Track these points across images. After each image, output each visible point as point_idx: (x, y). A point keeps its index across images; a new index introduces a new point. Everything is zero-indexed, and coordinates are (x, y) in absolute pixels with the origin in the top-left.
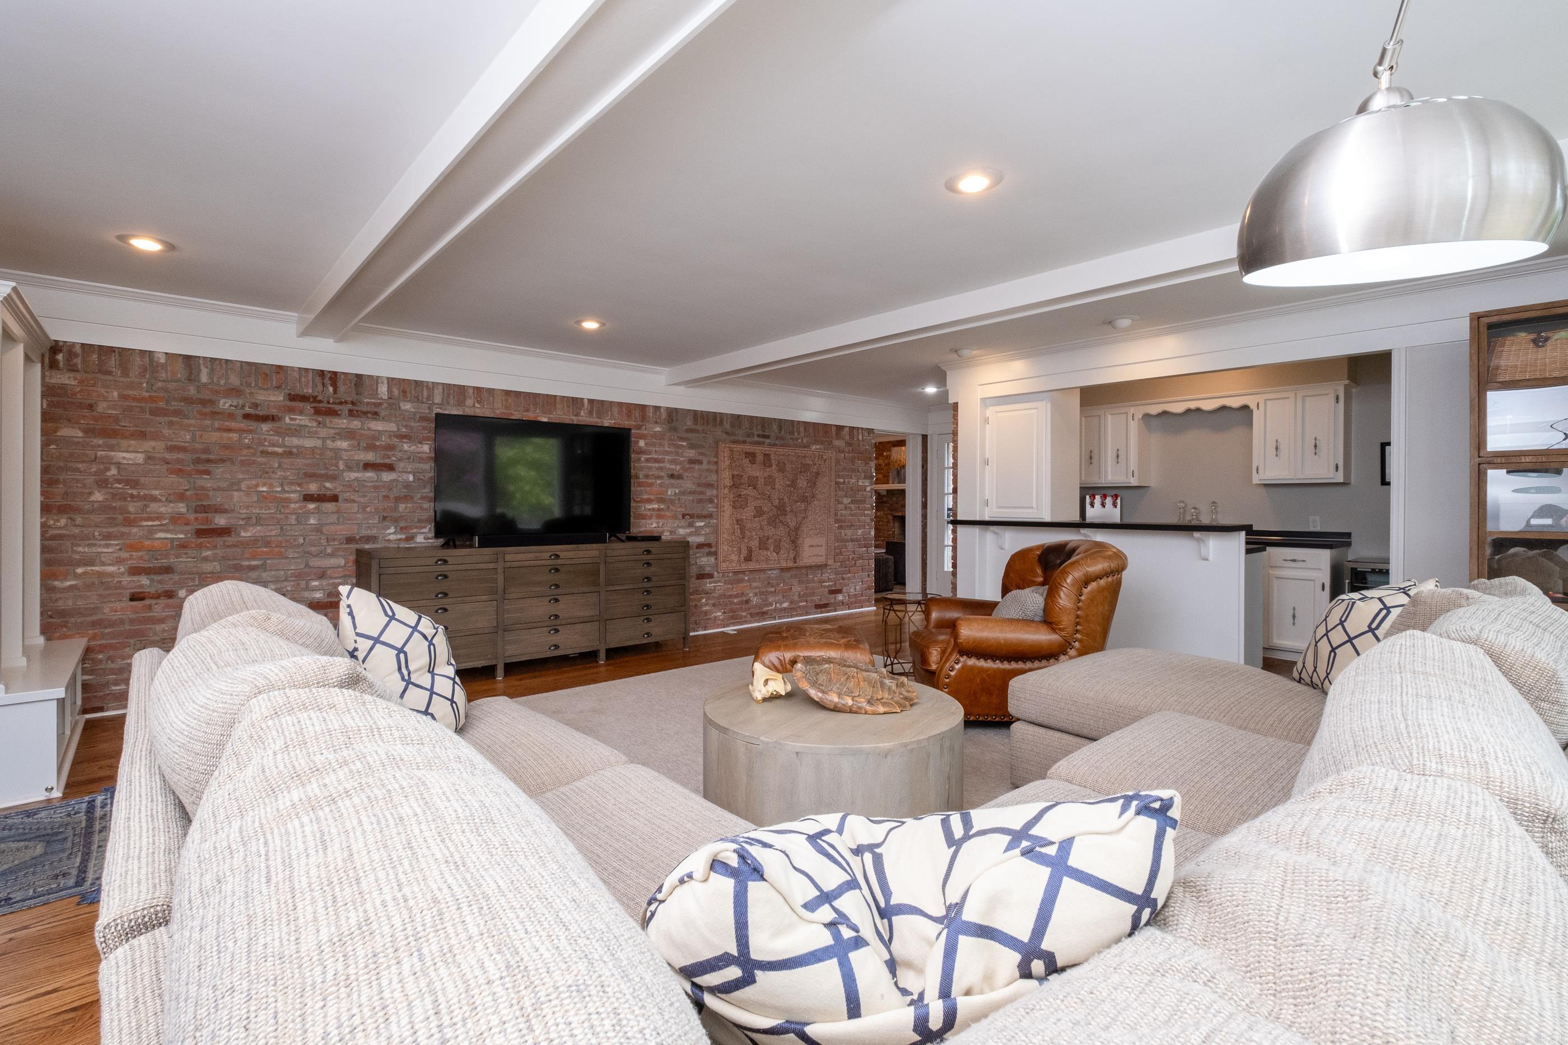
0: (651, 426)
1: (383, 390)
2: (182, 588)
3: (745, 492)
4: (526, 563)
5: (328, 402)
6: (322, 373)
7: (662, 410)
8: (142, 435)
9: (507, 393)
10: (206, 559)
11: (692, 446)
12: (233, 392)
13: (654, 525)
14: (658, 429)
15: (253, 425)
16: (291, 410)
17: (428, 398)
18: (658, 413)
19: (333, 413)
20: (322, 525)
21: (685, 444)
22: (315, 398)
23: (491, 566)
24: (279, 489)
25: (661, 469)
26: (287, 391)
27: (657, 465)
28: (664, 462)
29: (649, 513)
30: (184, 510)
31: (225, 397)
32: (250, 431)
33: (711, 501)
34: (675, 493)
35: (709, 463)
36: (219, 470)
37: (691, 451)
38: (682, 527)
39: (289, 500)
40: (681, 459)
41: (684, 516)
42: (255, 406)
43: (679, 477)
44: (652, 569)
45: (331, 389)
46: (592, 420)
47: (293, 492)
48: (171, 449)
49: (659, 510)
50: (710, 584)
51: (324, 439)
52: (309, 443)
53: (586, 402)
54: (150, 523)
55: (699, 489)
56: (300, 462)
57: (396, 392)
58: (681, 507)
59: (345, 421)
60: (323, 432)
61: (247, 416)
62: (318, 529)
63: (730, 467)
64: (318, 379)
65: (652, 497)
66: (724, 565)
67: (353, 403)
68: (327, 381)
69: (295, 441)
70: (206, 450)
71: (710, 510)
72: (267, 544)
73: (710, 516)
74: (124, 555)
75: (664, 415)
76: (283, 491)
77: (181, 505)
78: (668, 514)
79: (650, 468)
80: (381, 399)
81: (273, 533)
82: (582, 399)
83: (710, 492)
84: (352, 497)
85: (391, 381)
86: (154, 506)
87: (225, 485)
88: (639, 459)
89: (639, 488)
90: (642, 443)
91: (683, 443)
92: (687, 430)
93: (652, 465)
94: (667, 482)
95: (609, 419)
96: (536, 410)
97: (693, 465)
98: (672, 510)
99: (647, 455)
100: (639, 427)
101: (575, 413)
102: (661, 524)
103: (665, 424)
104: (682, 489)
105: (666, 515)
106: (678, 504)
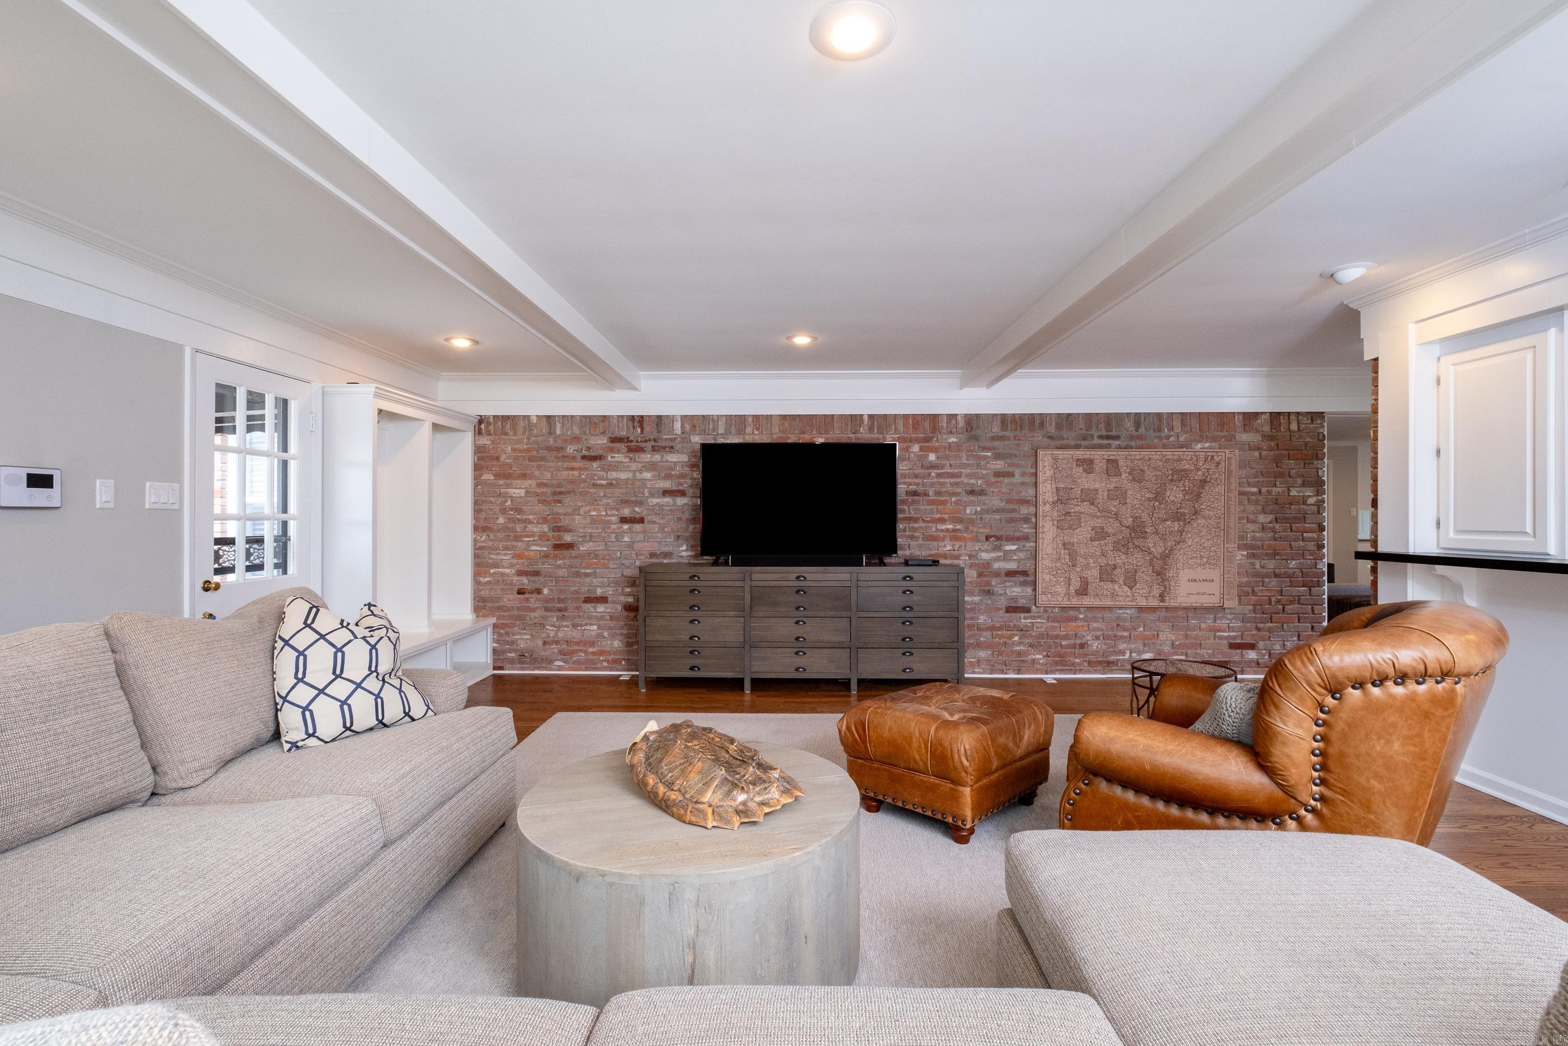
0: (944, 436)
1: (678, 426)
2: (545, 587)
3: (1077, 509)
4: (773, 584)
5: (637, 442)
6: (632, 418)
7: (959, 418)
8: (524, 476)
9: (784, 417)
10: (559, 567)
11: (998, 456)
12: (576, 439)
13: (949, 548)
14: (953, 440)
15: (587, 464)
16: (612, 450)
17: (714, 430)
18: (954, 422)
19: (640, 450)
20: (633, 542)
21: (989, 454)
22: (628, 438)
23: (738, 584)
24: (604, 513)
25: (957, 484)
26: (609, 435)
27: (952, 480)
28: (960, 477)
29: (941, 534)
30: (546, 530)
31: (571, 444)
32: (586, 469)
33: (1026, 520)
34: (976, 511)
35: (1023, 474)
36: (567, 500)
37: (998, 462)
38: (986, 551)
39: (610, 522)
40: (984, 472)
41: (987, 538)
42: (589, 449)
43: (982, 493)
44: (915, 597)
45: (639, 430)
46: (872, 436)
47: (613, 515)
48: (540, 485)
49: (954, 531)
50: (1025, 618)
51: (634, 472)
52: (624, 476)
53: (866, 418)
54: (528, 539)
55: (1010, 506)
56: (617, 491)
57: (687, 427)
58: (984, 527)
59: (649, 456)
60: (634, 466)
61: (584, 458)
62: (630, 545)
63: (1054, 478)
64: (630, 423)
65: (946, 517)
66: (1044, 598)
67: (655, 440)
68: (636, 424)
69: (614, 475)
70: (559, 486)
71: (1026, 530)
72: (596, 557)
73: (1026, 538)
74: (515, 561)
75: (961, 423)
76: (607, 515)
77: (545, 526)
78: (966, 535)
79: (942, 484)
80: (676, 434)
81: (601, 548)
82: (861, 416)
83: (1024, 510)
84: (654, 519)
85: (684, 418)
86: (530, 527)
87: (570, 511)
88: (929, 475)
89: (929, 507)
90: (932, 457)
91: (987, 454)
92: (993, 439)
93: (946, 480)
94: (965, 499)
95: (892, 434)
96: (812, 431)
97: (1001, 479)
98: (972, 531)
99: (939, 469)
100: (928, 440)
101: (853, 431)
102: (957, 546)
103: (963, 434)
104: (986, 507)
105: (965, 537)
106: (980, 524)
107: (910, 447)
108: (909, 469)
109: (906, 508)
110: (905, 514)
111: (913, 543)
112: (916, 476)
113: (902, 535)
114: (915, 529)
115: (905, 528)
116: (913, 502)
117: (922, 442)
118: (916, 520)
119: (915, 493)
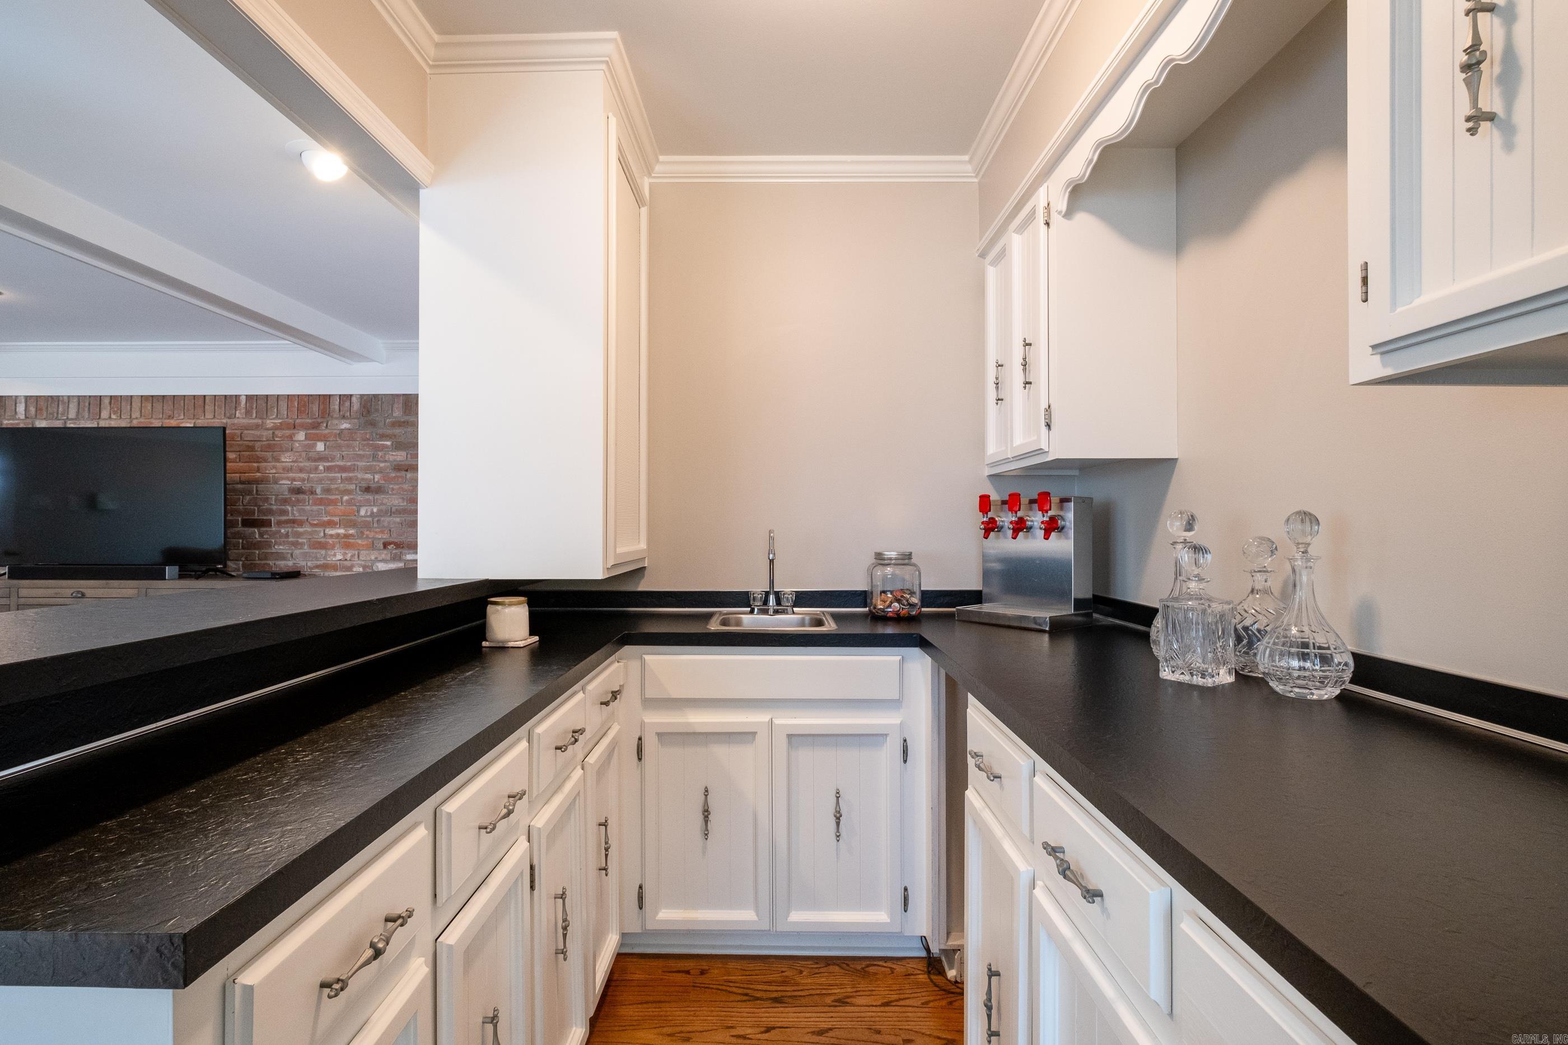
0: (336, 422)
1: (21, 408)
7: (354, 399)
13: (339, 557)
14: (345, 425)
18: (347, 404)
21: (389, 443)
25: (349, 480)
27: (344, 475)
28: (354, 470)
29: (330, 541)
34: (372, 513)
37: (400, 453)
38: (383, 561)
40: (382, 465)
41: (385, 545)
43: (379, 490)
46: (251, 421)
49: (346, 536)
53: (243, 399)
57: (32, 410)
58: (382, 532)
65: (336, 519)
75: (356, 405)
78: (360, 542)
79: (333, 480)
80: (19, 419)
82: (237, 397)
85: (27, 398)
88: (317, 468)
89: (315, 508)
90: (320, 446)
91: (385, 443)
92: (394, 425)
93: (336, 475)
94: (359, 498)
95: (274, 419)
96: (179, 416)
97: (403, 473)
98: (367, 537)
99: (329, 461)
100: (316, 426)
101: (228, 415)
102: (350, 555)
103: (358, 419)
104: (383, 507)
105: (358, 543)
106: (378, 528)
107: (294, 434)
108: (293, 462)
109: (290, 509)
110: (288, 515)
111: (297, 552)
112: (301, 470)
113: (284, 542)
114: (299, 535)
115: (288, 532)
116: (298, 501)
117: (308, 429)
118: (300, 523)
119: (298, 491)
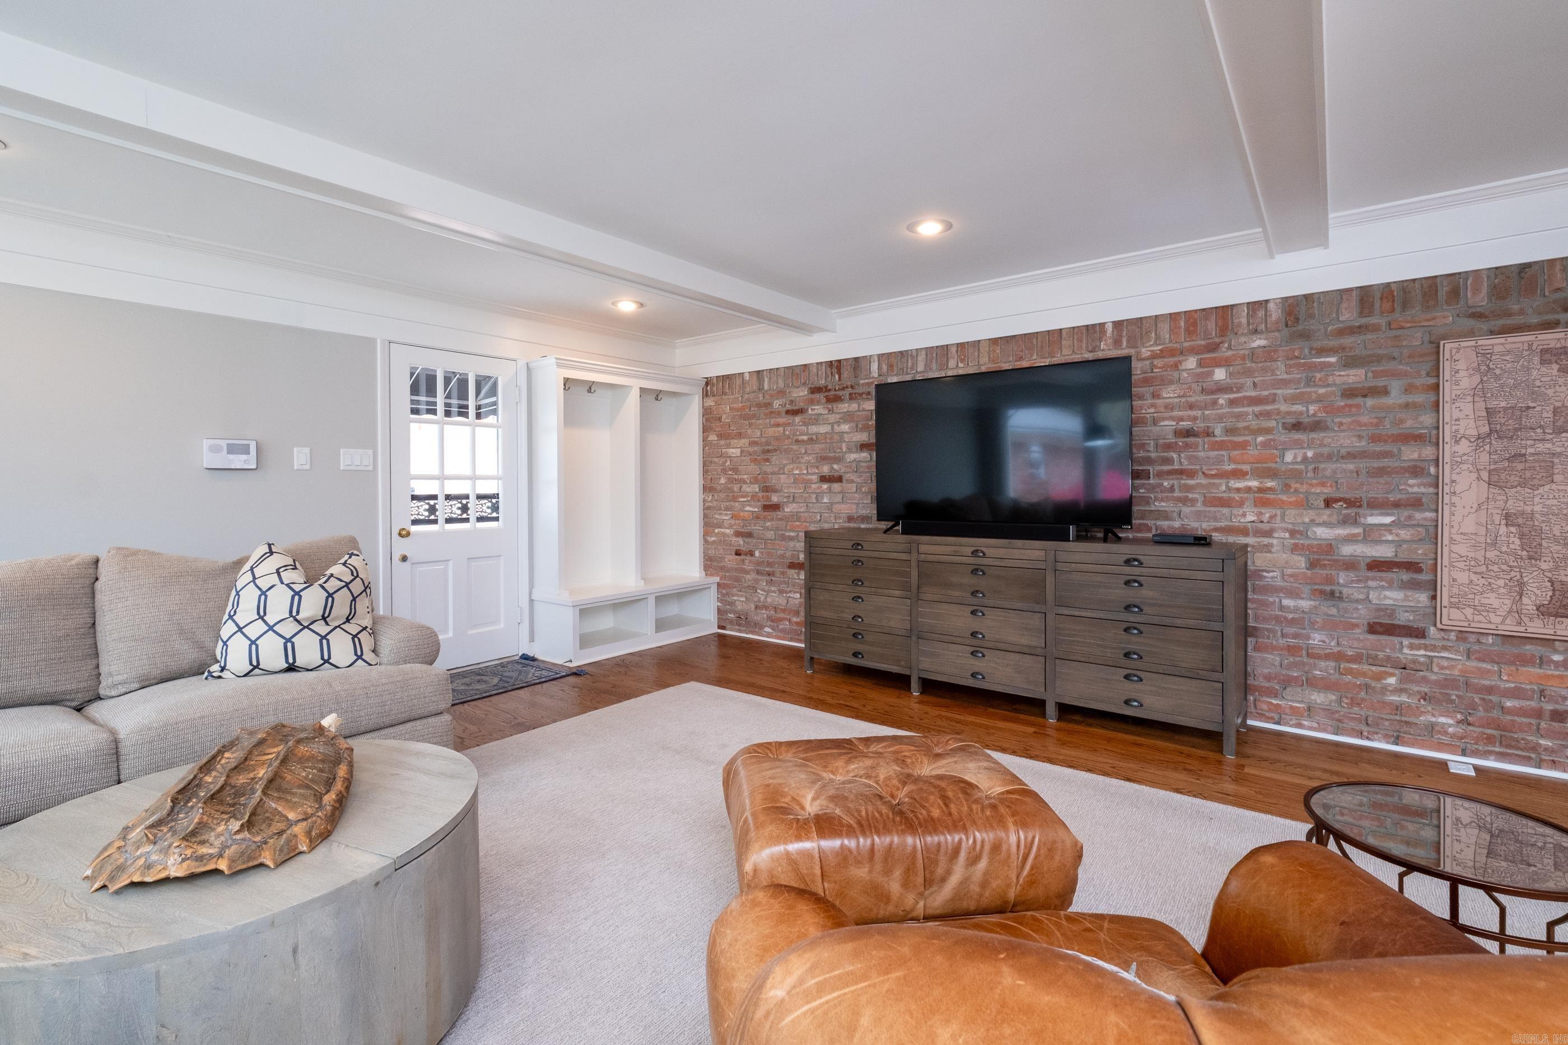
0: (1243, 339)
1: (875, 367)
2: (757, 549)
3: (1541, 447)
4: (943, 558)
5: (835, 390)
6: (830, 363)
7: (1271, 306)
8: (740, 435)
9: (994, 341)
10: (767, 529)
11: (1351, 362)
12: (781, 393)
13: (1251, 518)
14: (1259, 342)
15: (789, 419)
16: (812, 402)
17: (912, 368)
18: (1261, 313)
19: (838, 399)
20: (832, 504)
21: (1333, 359)
22: (826, 387)
23: (904, 557)
24: (805, 472)
25: (1267, 415)
26: (810, 386)
27: (1257, 409)
28: (1274, 401)
29: (1237, 496)
30: (757, 490)
31: (777, 399)
32: (789, 424)
33: (1416, 470)
34: (1305, 459)
35: (1408, 389)
36: (774, 459)
37: (1352, 372)
38: (1324, 524)
39: (810, 481)
40: (1322, 391)
41: (1328, 503)
42: (792, 402)
43: (1317, 426)
44: (1145, 593)
45: (837, 377)
47: (813, 474)
48: (752, 443)
49: (1261, 490)
50: (1411, 647)
51: (832, 424)
52: (823, 429)
53: (1109, 328)
54: (742, 499)
55: (1378, 448)
56: (817, 447)
57: (885, 367)
58: (1323, 485)
59: (846, 405)
60: (832, 418)
61: (788, 412)
62: (830, 507)
63: (1480, 392)
64: (829, 369)
65: (1246, 467)
66: (1455, 614)
67: (852, 387)
68: (835, 370)
69: (814, 429)
70: (768, 443)
71: (1416, 489)
72: (799, 519)
73: (1416, 503)
74: (733, 522)
75: (1275, 313)
76: (808, 474)
77: (756, 486)
78: (1284, 498)
79: (1239, 416)
80: (873, 378)
81: (802, 510)
82: (1102, 325)
83: (1411, 453)
84: (852, 478)
85: (881, 356)
86: (745, 487)
87: (776, 470)
88: (1215, 403)
89: (1213, 454)
90: (1220, 374)
91: (1327, 360)
92: (1341, 332)
93: (1245, 409)
94: (1283, 438)
95: (1151, 346)
96: (1032, 356)
97: (1359, 400)
98: (1296, 491)
99: (1234, 392)
100: (1214, 348)
101: (1090, 348)
102: (1268, 515)
103: (1279, 331)
104: (1326, 450)
105: (1281, 500)
106: (1314, 478)
107: (1180, 362)
108: (1179, 397)
109: (1175, 456)
110: (1173, 464)
111: (1186, 510)
112: (1191, 407)
113: (1167, 497)
114: (1189, 489)
115: (1173, 486)
116: (1187, 446)
117: (1203, 353)
118: (1191, 474)
119: (1189, 433)
